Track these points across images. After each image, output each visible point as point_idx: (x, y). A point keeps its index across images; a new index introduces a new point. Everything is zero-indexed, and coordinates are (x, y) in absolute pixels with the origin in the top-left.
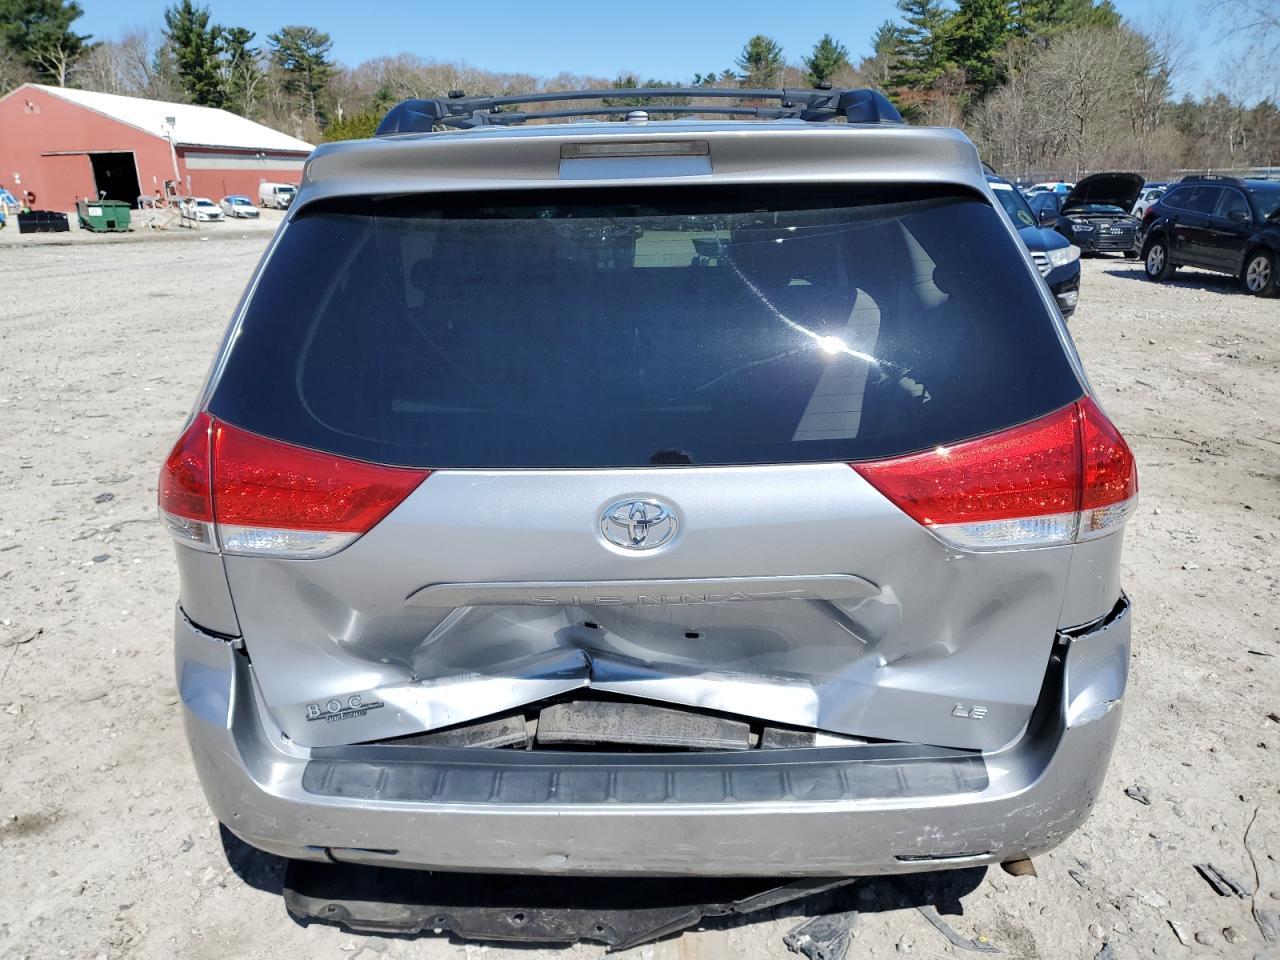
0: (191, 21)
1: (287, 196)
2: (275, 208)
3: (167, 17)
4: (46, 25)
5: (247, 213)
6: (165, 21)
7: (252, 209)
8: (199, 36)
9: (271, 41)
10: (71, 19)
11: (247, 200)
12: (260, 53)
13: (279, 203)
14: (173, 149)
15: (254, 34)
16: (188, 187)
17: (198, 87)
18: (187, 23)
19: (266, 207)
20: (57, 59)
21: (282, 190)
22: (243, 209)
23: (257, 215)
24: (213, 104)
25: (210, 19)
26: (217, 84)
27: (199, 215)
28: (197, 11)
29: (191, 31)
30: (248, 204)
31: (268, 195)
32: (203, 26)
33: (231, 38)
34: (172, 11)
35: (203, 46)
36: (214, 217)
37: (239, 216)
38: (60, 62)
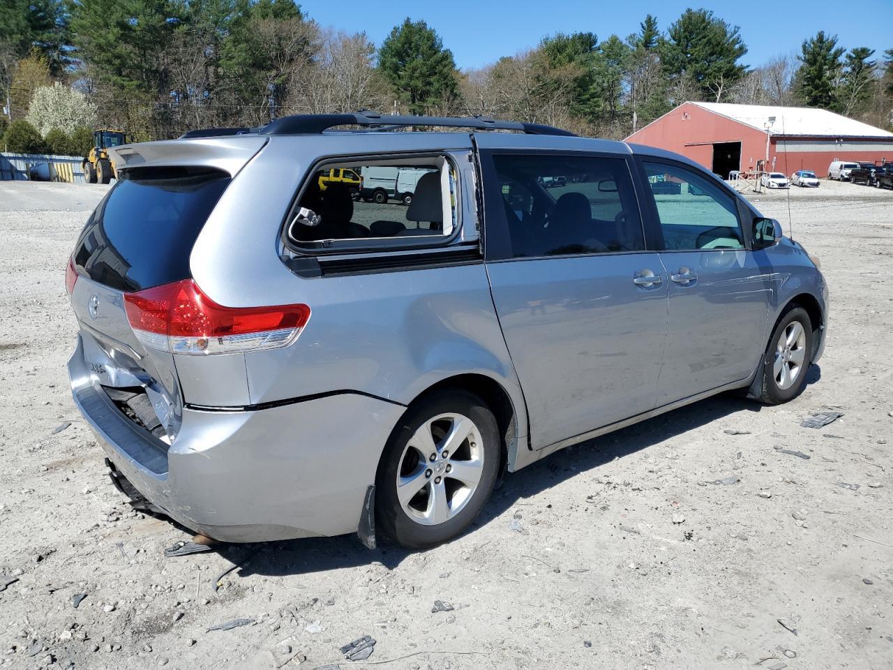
0: (821, 48)
1: (849, 171)
2: (839, 180)
3: (804, 47)
4: (721, 62)
5: (809, 183)
6: (801, 50)
7: (815, 181)
8: (824, 58)
9: (887, 55)
10: (739, 56)
11: (812, 174)
12: (875, 64)
13: (842, 176)
14: (769, 138)
15: (874, 51)
16: (773, 164)
17: (813, 94)
18: (818, 49)
19: (832, 179)
20: (718, 83)
21: (847, 167)
22: (807, 180)
23: (817, 185)
24: (822, 105)
25: (836, 45)
26: (829, 90)
27: (771, 184)
28: (828, 39)
29: (819, 54)
30: (813, 177)
31: (835, 170)
32: (829, 50)
33: (854, 56)
34: (809, 42)
35: (825, 64)
36: (782, 186)
37: (803, 185)
38: (720, 86)
